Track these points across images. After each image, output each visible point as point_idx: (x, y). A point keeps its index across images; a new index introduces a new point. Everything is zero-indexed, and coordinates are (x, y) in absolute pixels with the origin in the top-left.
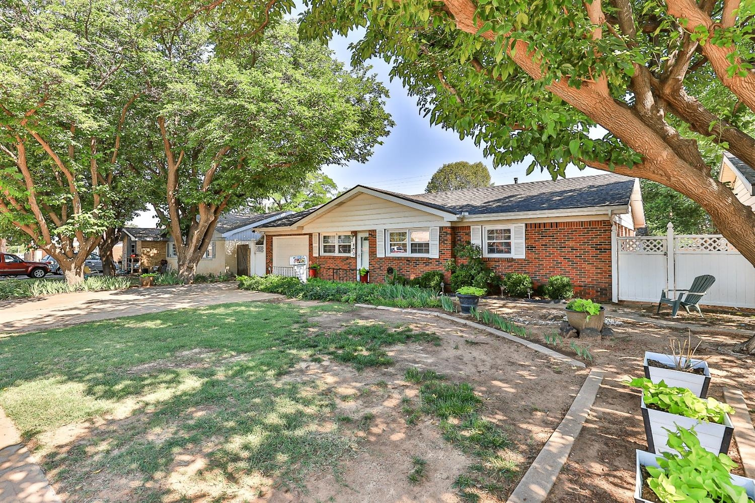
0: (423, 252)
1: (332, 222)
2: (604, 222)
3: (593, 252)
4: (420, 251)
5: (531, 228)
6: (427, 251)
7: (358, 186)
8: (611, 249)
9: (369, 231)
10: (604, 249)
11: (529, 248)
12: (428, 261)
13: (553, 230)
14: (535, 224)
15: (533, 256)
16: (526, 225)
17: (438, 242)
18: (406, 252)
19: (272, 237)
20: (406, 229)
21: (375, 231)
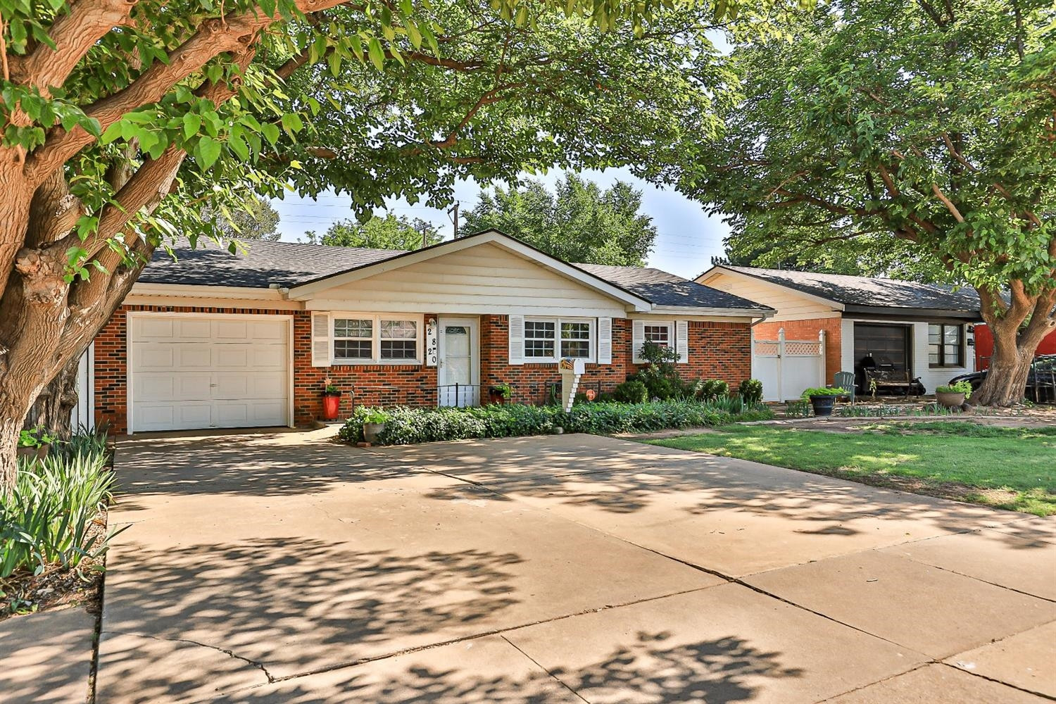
0: (577, 356)
2: (747, 325)
3: (739, 355)
4: (574, 354)
5: (692, 327)
8: (750, 353)
9: (491, 316)
10: (746, 353)
11: (691, 350)
12: (594, 369)
13: (710, 330)
14: (696, 322)
15: (694, 360)
16: (688, 322)
17: (610, 341)
18: (553, 355)
19: (125, 313)
20: (557, 317)
21: (506, 317)
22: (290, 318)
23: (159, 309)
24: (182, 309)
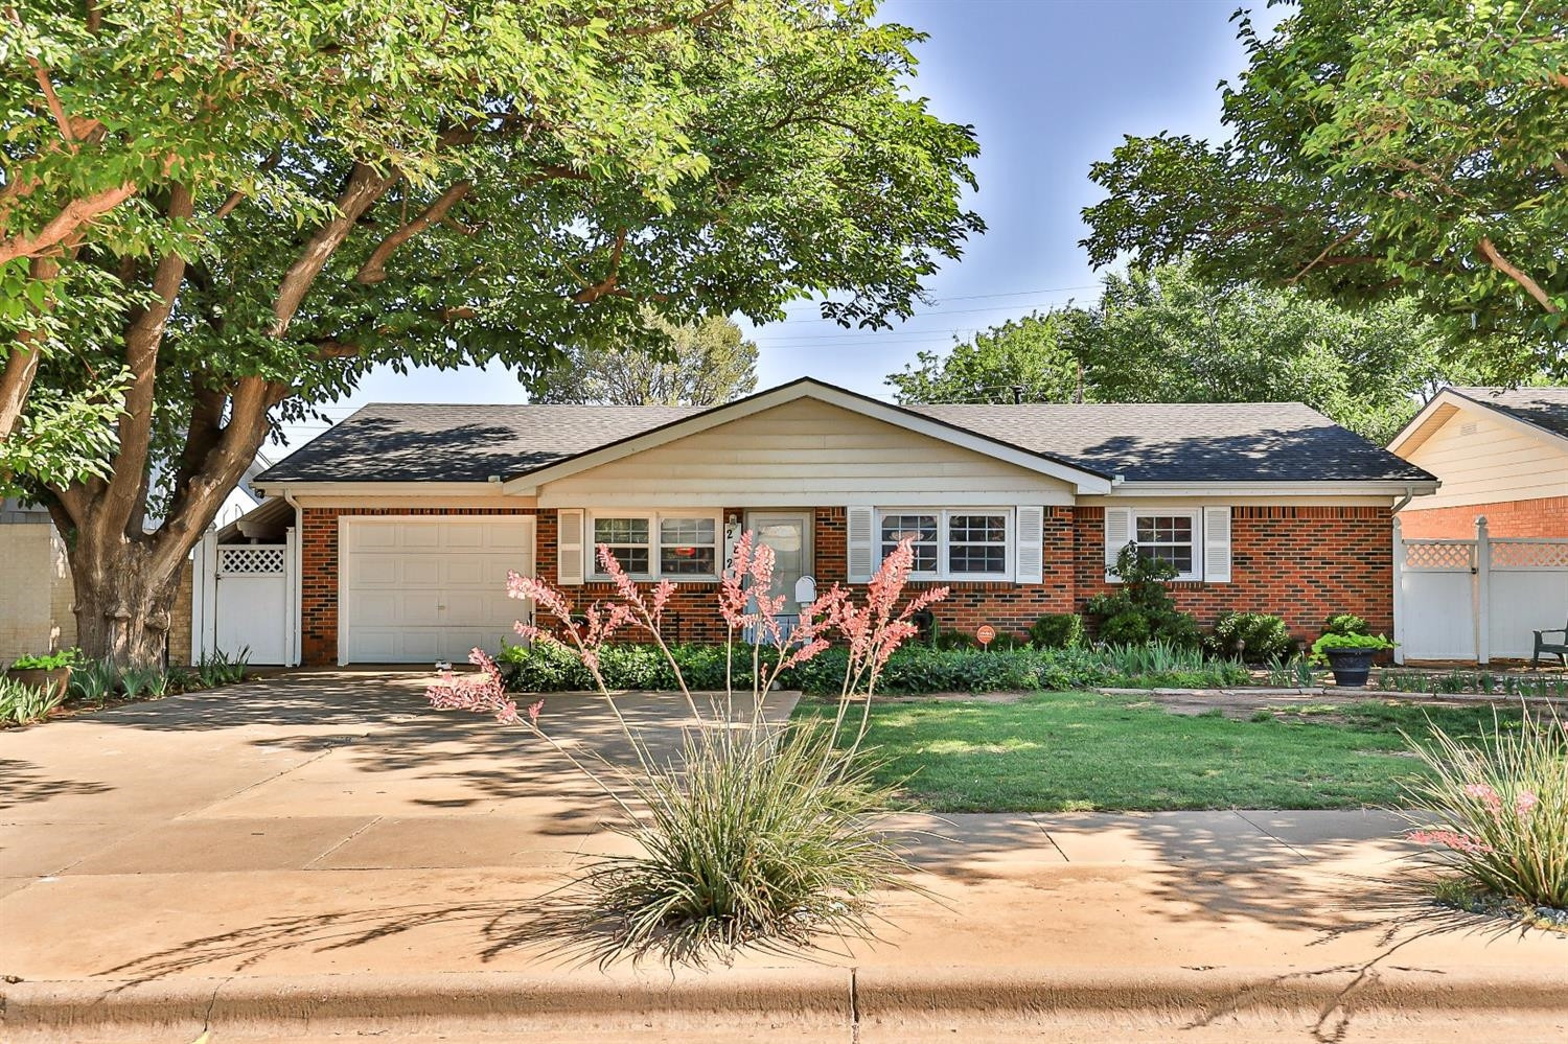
0: (982, 570)
1: (675, 477)
2: (1381, 510)
3: (1362, 569)
4: (976, 567)
5: (1244, 516)
6: (998, 567)
7: (807, 379)
8: (1391, 563)
9: (817, 509)
10: (1380, 563)
11: (1239, 561)
12: (1009, 592)
13: (1285, 524)
14: (1251, 508)
15: (1247, 577)
16: (1233, 509)
17: (1039, 545)
18: (935, 569)
19: (335, 517)
20: (939, 508)
21: (843, 509)
22: (533, 518)
23: (373, 512)
24: (398, 512)
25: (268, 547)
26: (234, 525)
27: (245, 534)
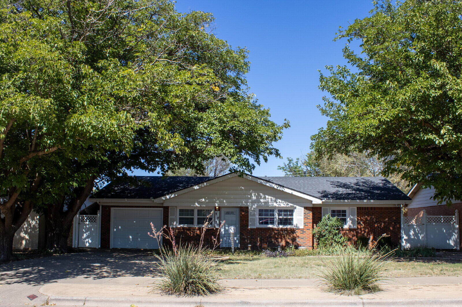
2: (398, 208)
3: (392, 224)
4: (285, 223)
5: (360, 210)
6: (292, 224)
8: (400, 223)
9: (240, 207)
10: (397, 223)
11: (359, 222)
12: (294, 231)
13: (372, 212)
14: (362, 207)
15: (361, 227)
16: (357, 208)
17: (303, 217)
19: (110, 208)
20: (275, 207)
21: (248, 207)
22: (162, 209)
23: (120, 207)
25: (92, 216)
26: (84, 210)
27: (87, 212)
